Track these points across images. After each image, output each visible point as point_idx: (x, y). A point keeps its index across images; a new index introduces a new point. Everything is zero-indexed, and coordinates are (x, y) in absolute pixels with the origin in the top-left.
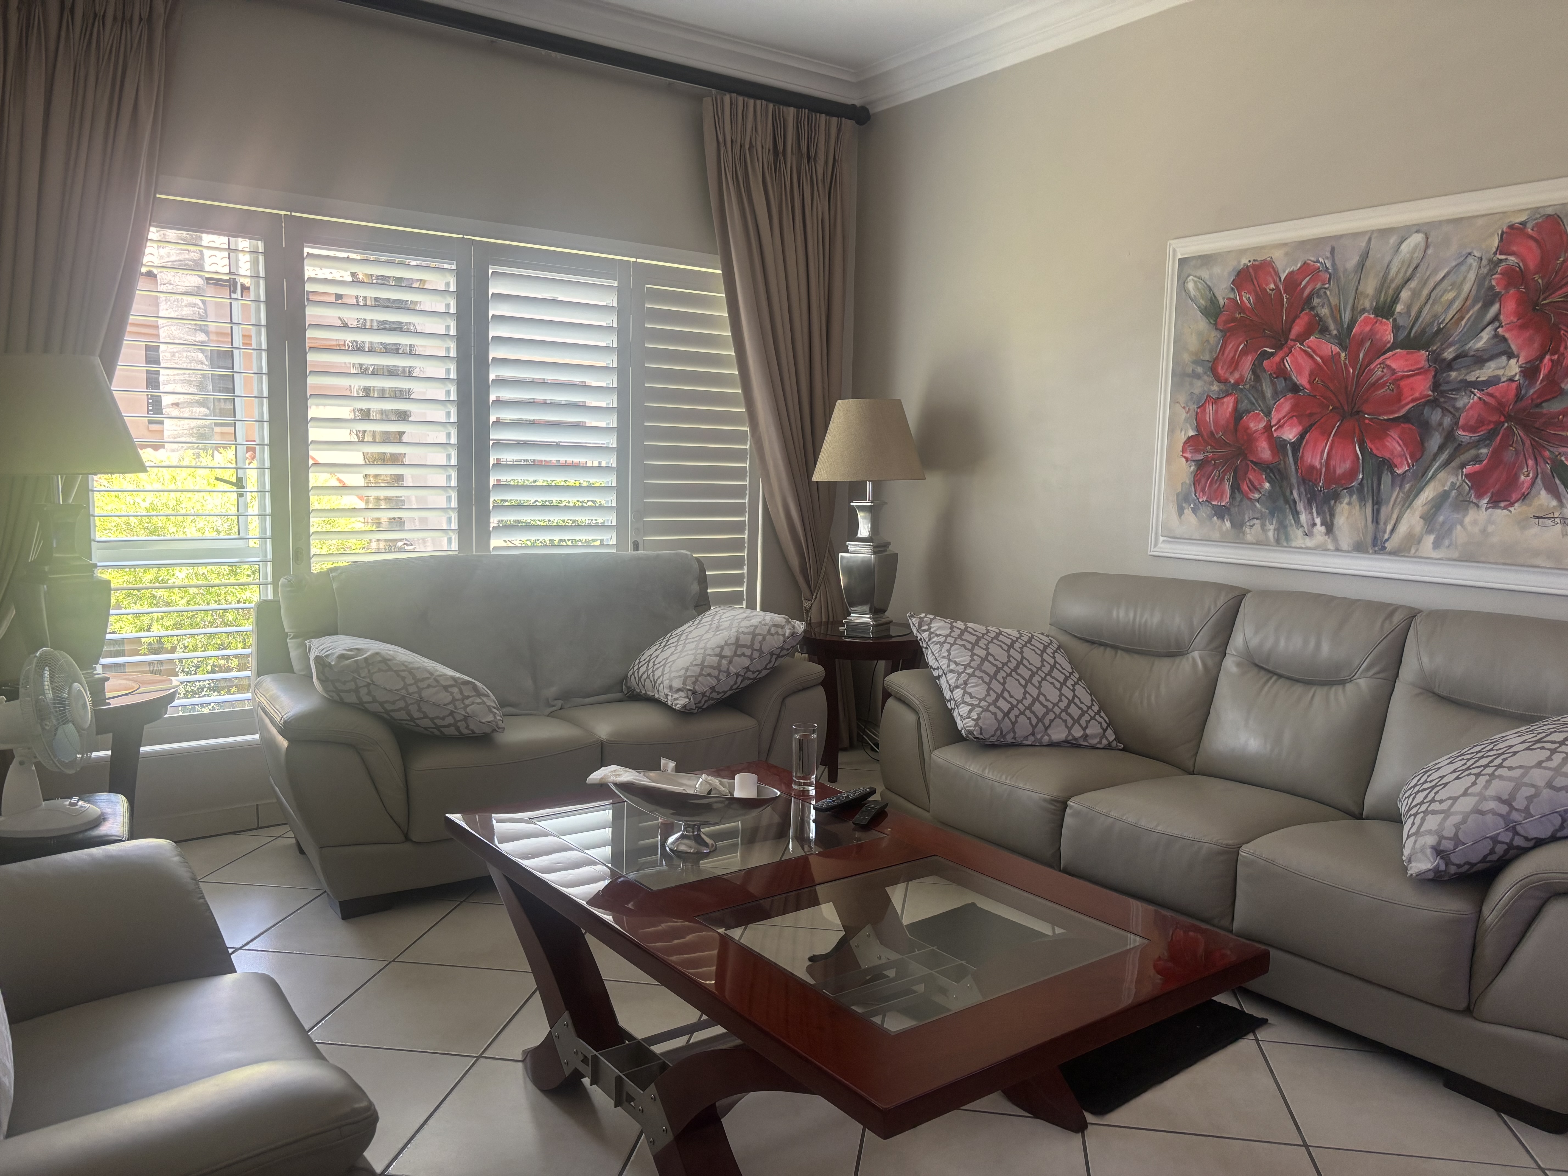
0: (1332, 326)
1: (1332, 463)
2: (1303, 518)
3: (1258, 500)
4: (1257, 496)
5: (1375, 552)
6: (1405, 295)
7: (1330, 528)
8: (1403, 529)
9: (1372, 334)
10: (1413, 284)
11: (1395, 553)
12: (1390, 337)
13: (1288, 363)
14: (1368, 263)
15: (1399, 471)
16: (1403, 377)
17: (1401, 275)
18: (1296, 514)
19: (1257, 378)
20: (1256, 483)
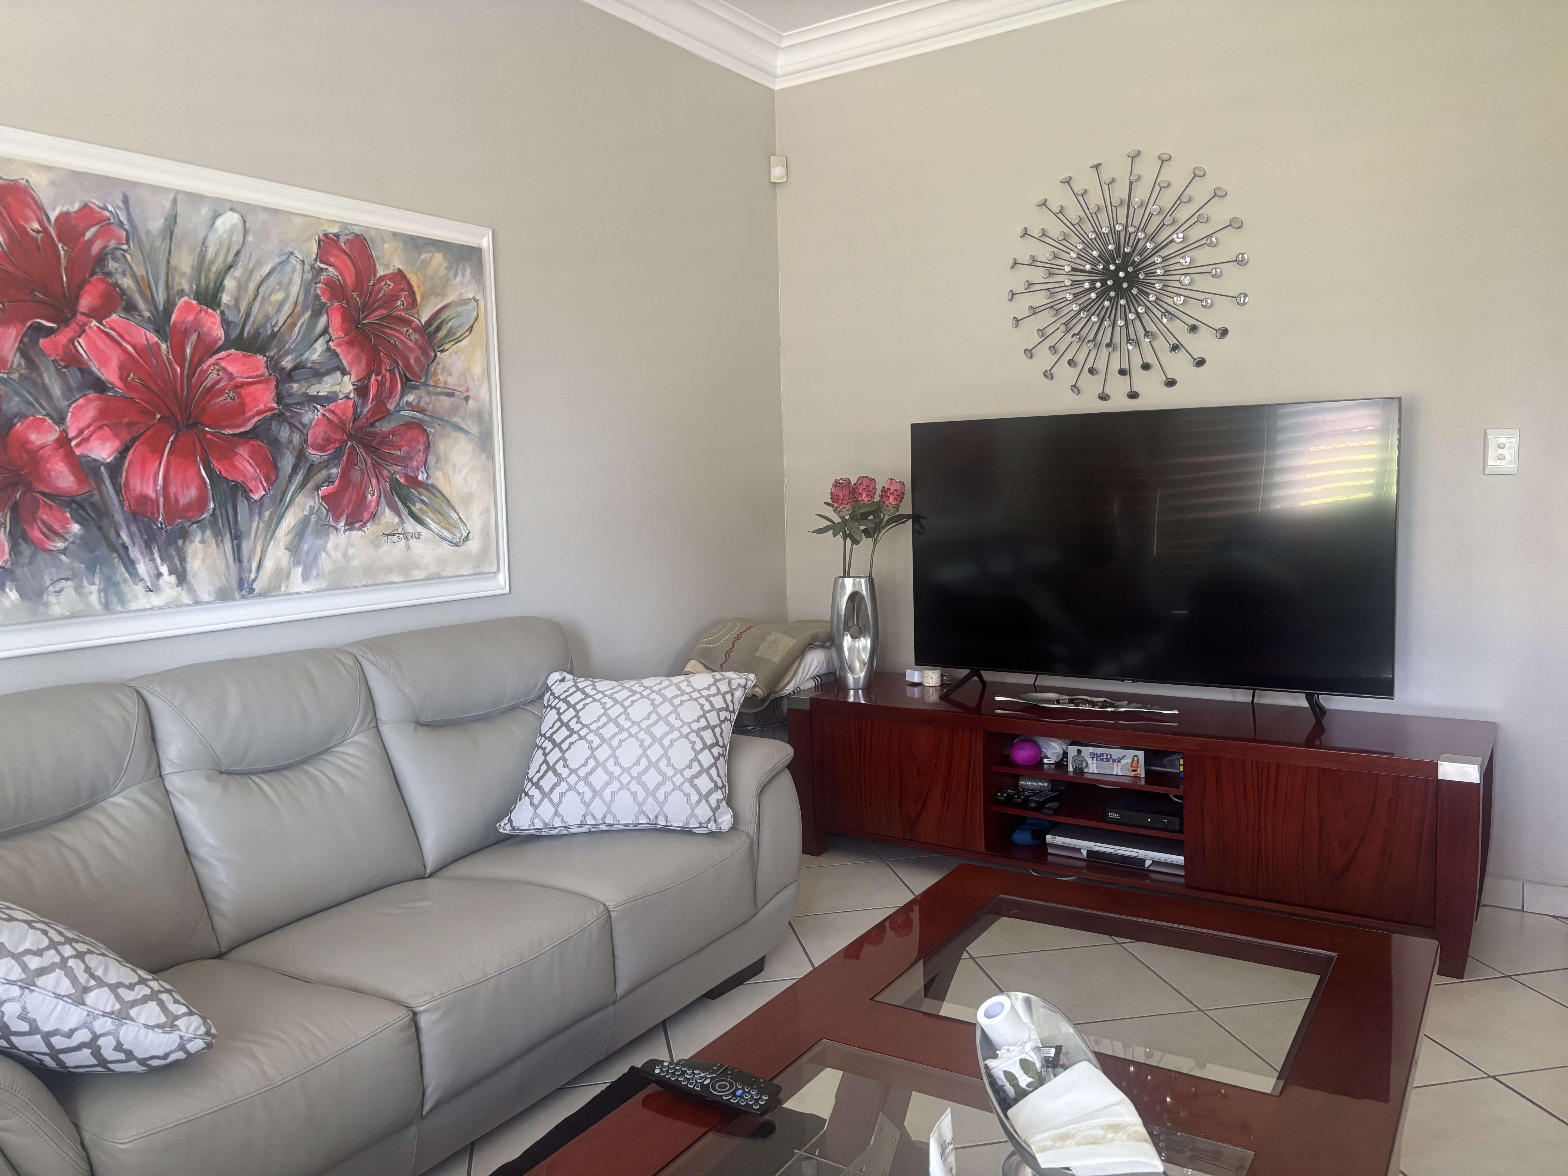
0: (142, 305)
1: (172, 490)
2: (142, 568)
3: (64, 552)
4: (60, 545)
5: (243, 597)
6: (230, 283)
7: (182, 577)
8: (269, 564)
9: (196, 326)
10: (237, 272)
11: (263, 595)
12: (220, 333)
13: (82, 346)
14: (178, 231)
15: (256, 497)
16: (243, 385)
17: (221, 259)
18: (130, 564)
19: (31, 364)
20: (57, 526)
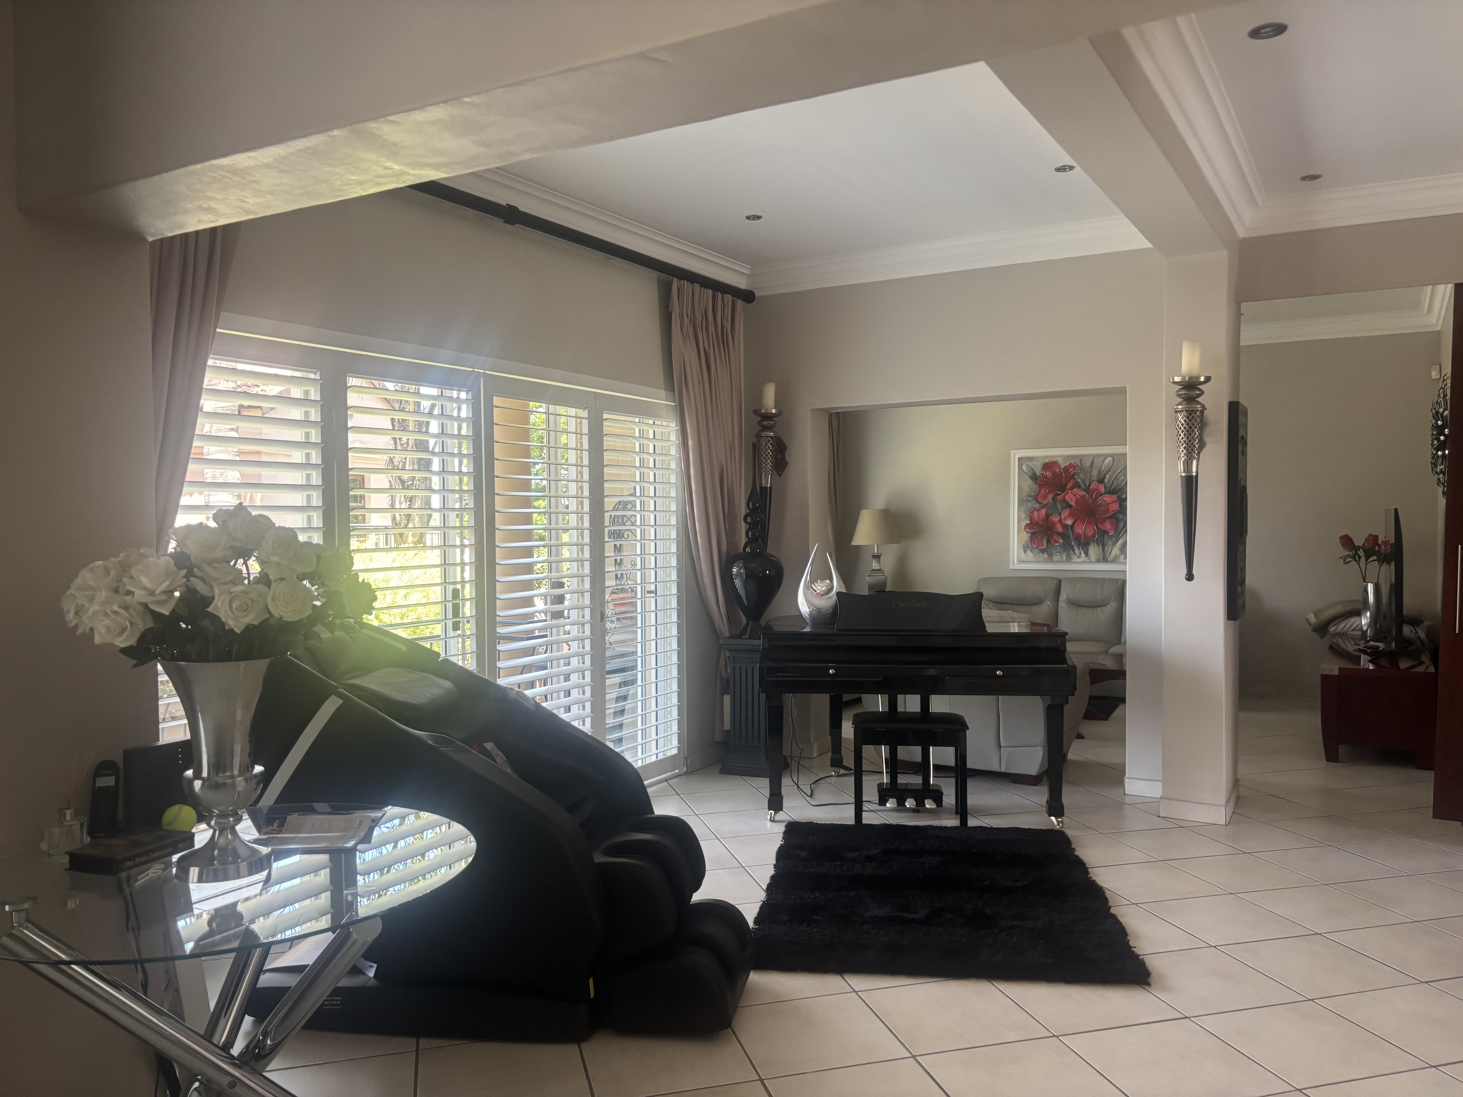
0: (1082, 485)
1: (1086, 532)
2: (1077, 551)
3: (1058, 546)
4: (1057, 544)
5: (1104, 562)
6: (1107, 476)
7: (1087, 555)
8: (1113, 553)
9: (1097, 489)
10: (1110, 473)
11: (1112, 562)
12: (1103, 490)
13: (1067, 497)
14: (1094, 465)
15: (1110, 534)
16: (1109, 503)
17: (1105, 470)
18: (1074, 551)
19: (1055, 502)
20: (1057, 540)
